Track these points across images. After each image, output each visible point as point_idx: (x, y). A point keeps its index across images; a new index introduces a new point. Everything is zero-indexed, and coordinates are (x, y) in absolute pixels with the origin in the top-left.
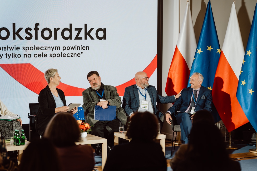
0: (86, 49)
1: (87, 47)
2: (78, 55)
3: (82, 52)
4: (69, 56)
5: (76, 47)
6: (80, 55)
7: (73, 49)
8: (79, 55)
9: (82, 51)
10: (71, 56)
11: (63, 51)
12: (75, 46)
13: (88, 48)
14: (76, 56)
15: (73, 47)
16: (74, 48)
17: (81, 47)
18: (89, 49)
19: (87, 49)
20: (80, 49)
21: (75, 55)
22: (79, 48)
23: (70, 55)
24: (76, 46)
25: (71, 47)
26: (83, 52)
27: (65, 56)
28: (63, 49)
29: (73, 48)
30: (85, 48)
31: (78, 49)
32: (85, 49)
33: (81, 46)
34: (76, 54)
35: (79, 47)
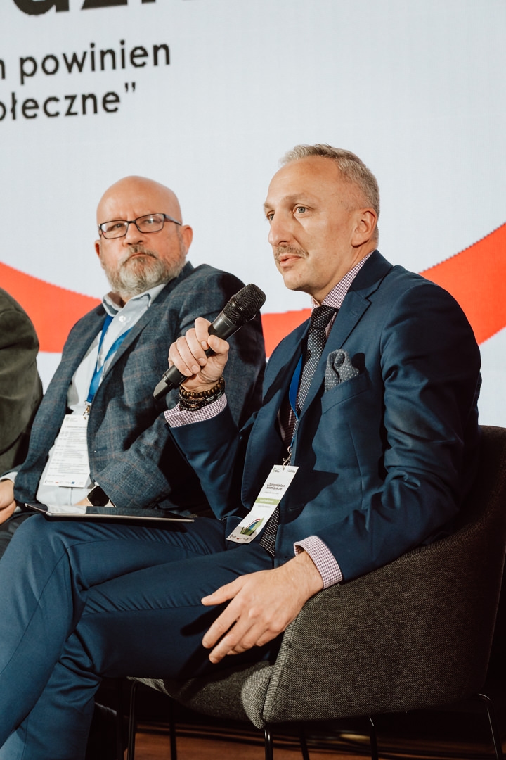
0: (150, 60)
1: (156, 49)
2: (105, 102)
3: (127, 85)
4: (57, 114)
5: (93, 53)
6: (117, 100)
7: (75, 67)
8: (110, 101)
9: (130, 73)
10: (69, 113)
11: (22, 83)
12: (89, 50)
13: (162, 53)
14: (96, 111)
15: (75, 56)
16: (80, 58)
17: (123, 51)
18: (168, 62)
19: (156, 63)
20: (114, 67)
21: (90, 102)
22: (108, 58)
23: (63, 106)
24: (92, 45)
25: (65, 56)
26: (134, 85)
27: (35, 116)
28: (23, 74)
29: (75, 63)
30: (145, 54)
31: (103, 68)
32: (144, 64)
33: (123, 43)
34: (93, 96)
35: (112, 52)
